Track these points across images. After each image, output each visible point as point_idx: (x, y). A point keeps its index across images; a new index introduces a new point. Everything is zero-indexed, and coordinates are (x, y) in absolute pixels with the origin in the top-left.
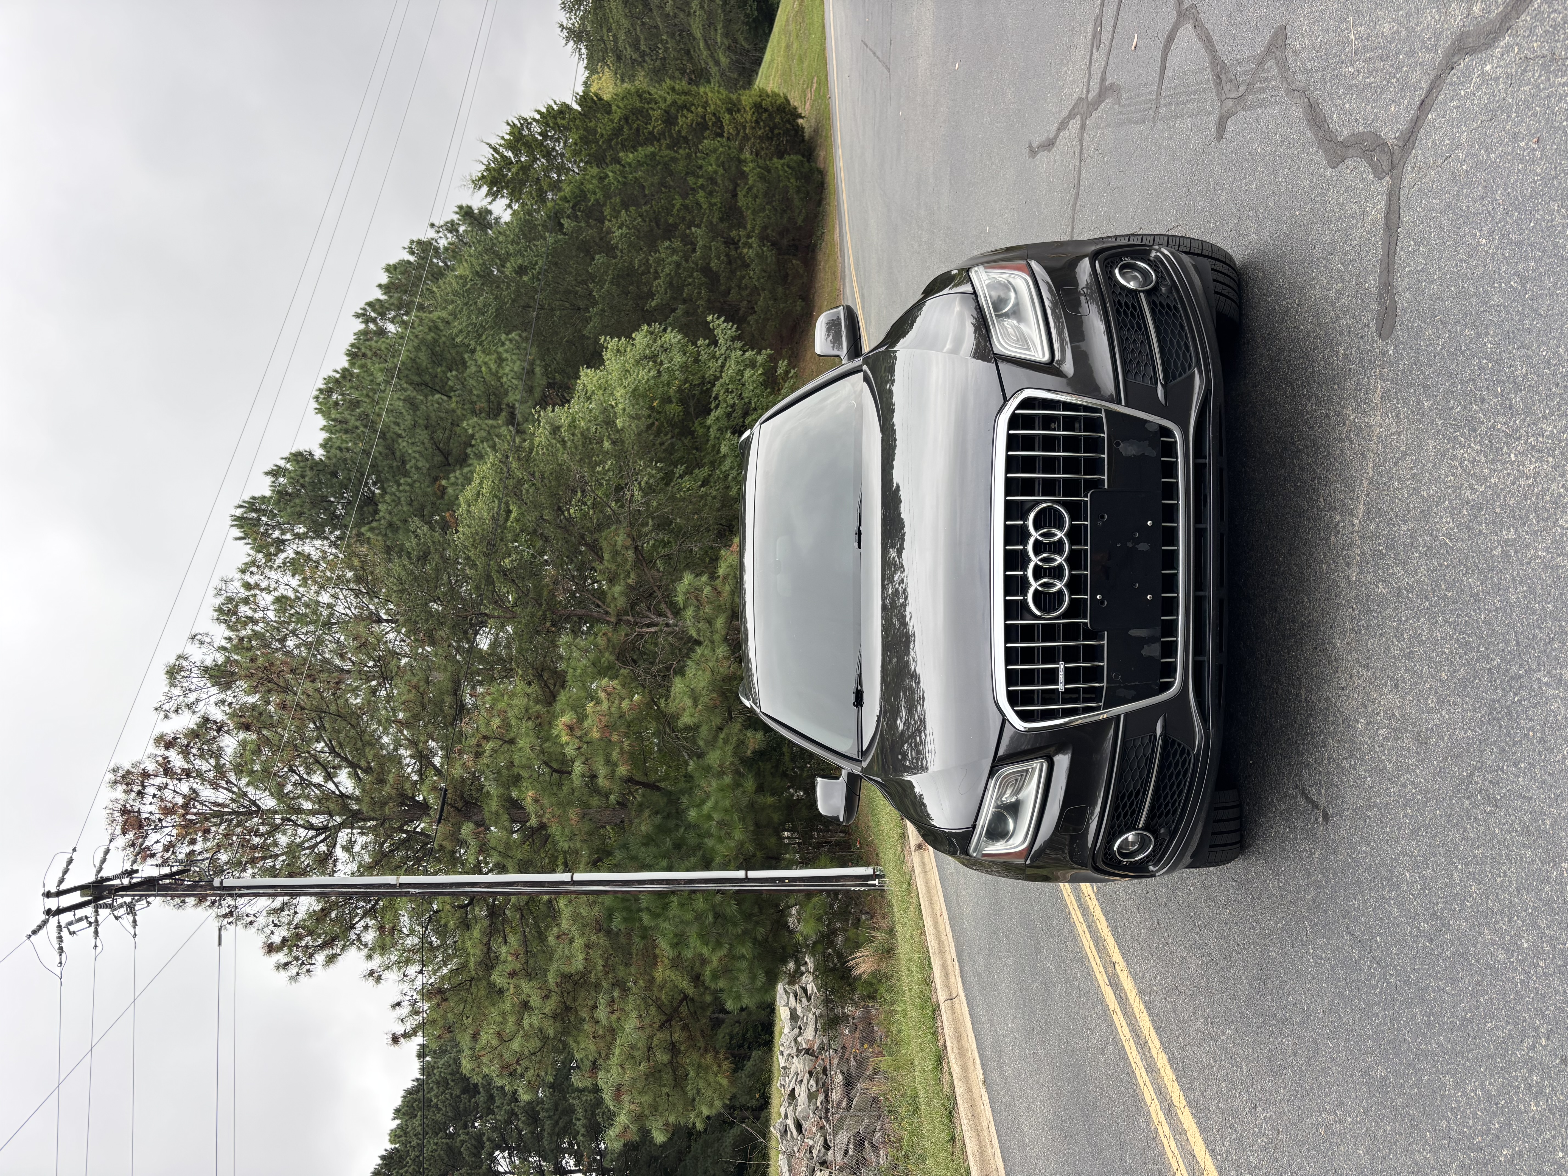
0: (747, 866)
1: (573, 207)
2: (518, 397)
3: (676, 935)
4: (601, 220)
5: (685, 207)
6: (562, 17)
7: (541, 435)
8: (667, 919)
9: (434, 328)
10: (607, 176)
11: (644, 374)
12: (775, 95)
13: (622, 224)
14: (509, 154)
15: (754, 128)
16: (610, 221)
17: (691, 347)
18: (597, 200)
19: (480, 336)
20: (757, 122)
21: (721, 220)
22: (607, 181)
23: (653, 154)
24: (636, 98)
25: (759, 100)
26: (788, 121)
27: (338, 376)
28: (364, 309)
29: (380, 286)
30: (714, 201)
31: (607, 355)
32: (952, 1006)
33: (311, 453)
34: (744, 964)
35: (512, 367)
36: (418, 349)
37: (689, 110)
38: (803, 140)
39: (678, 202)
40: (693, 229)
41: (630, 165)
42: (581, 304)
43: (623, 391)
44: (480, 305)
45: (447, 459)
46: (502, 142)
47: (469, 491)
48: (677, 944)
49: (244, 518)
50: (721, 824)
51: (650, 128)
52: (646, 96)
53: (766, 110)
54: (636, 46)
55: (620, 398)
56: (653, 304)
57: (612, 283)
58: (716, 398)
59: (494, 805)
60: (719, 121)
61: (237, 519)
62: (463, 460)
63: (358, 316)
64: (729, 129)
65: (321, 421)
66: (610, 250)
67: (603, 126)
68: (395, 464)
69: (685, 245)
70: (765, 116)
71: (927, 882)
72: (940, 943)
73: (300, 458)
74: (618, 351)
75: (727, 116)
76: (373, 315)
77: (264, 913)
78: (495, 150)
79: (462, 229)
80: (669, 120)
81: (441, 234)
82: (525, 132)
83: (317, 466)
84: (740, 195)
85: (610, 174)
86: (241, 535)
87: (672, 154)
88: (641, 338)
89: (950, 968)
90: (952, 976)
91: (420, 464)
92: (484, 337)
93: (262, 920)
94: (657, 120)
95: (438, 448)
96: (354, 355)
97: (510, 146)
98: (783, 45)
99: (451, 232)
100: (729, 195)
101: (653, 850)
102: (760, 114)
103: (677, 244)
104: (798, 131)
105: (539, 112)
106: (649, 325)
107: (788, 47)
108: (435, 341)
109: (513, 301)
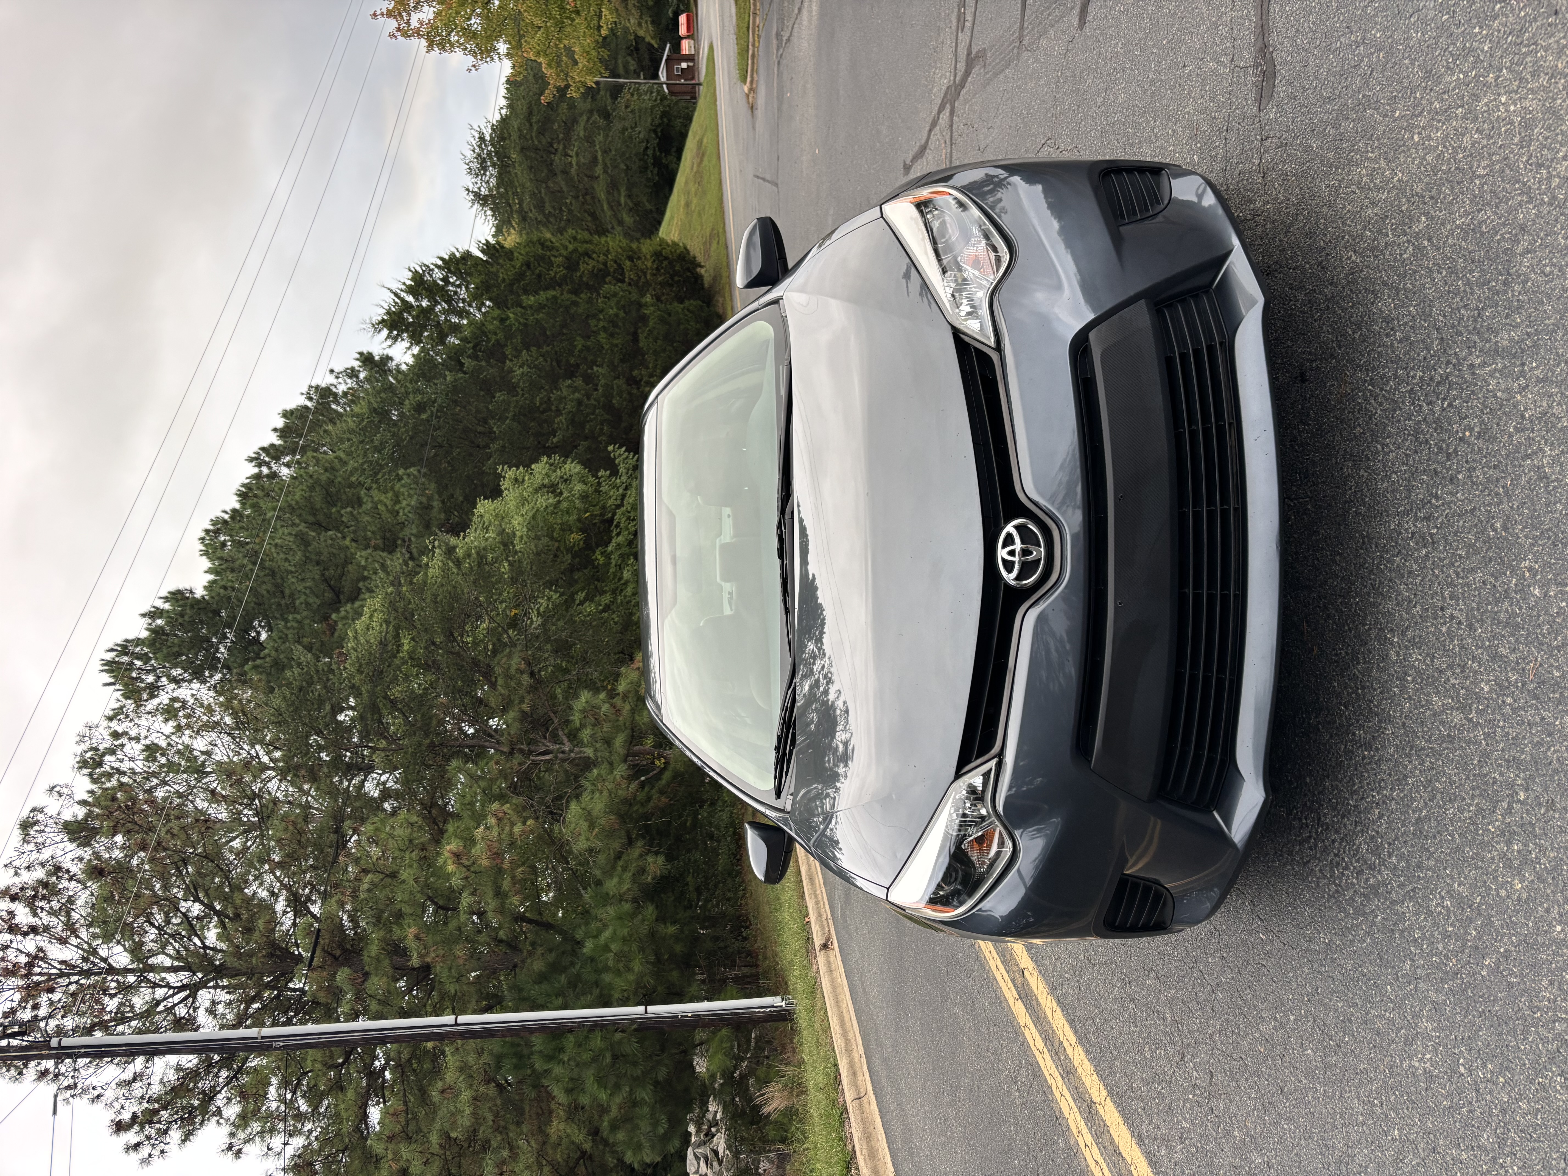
0: (648, 1001)
1: (474, 347)
2: (414, 531)
3: (572, 1079)
4: (503, 359)
5: (587, 349)
6: (469, 181)
7: (435, 565)
8: (561, 1062)
9: (330, 469)
10: (508, 318)
11: (544, 501)
12: (675, 244)
13: (523, 364)
14: (410, 299)
15: (654, 275)
16: (511, 360)
17: (591, 479)
18: (497, 340)
19: (376, 474)
20: (657, 269)
21: (622, 361)
22: (508, 322)
23: (555, 298)
24: (537, 245)
25: (659, 248)
26: (688, 269)
27: (226, 517)
28: (258, 453)
29: (275, 430)
30: (615, 342)
31: (505, 484)
32: (861, 1105)
33: (191, 592)
34: (646, 1110)
35: (408, 503)
36: (312, 488)
37: (590, 257)
38: (703, 288)
39: (579, 343)
40: (595, 368)
41: (531, 307)
42: (481, 441)
43: (521, 519)
44: (376, 443)
45: (338, 596)
46: (404, 287)
47: (359, 625)
48: (572, 1089)
49: (115, 662)
50: (619, 956)
51: (552, 273)
52: (548, 243)
53: (666, 258)
54: (540, 207)
55: (518, 524)
56: (555, 440)
57: (513, 419)
58: (617, 526)
59: (374, 949)
60: (620, 267)
61: (108, 663)
62: (355, 596)
63: (251, 460)
64: (629, 275)
65: (206, 563)
66: (512, 389)
67: (504, 273)
68: (283, 602)
69: (587, 384)
70: (665, 263)
71: (833, 982)
72: (847, 1041)
73: (179, 597)
74: (516, 480)
75: (628, 263)
76: (267, 459)
77: (113, 1085)
78: (396, 295)
79: (362, 375)
80: (571, 264)
81: (340, 380)
82: (427, 277)
83: (198, 605)
84: (642, 337)
85: (511, 315)
86: (112, 680)
87: (574, 297)
88: (540, 468)
89: (857, 1065)
90: (859, 1074)
91: (311, 600)
92: (379, 476)
93: (109, 1094)
94: (558, 266)
95: (330, 586)
96: (243, 496)
97: (410, 290)
98: (683, 203)
99: (350, 377)
100: (630, 338)
101: (545, 986)
102: (661, 262)
103: (579, 382)
104: (698, 278)
105: (441, 259)
106: (549, 457)
107: (687, 205)
108: (331, 482)
109: (411, 438)
